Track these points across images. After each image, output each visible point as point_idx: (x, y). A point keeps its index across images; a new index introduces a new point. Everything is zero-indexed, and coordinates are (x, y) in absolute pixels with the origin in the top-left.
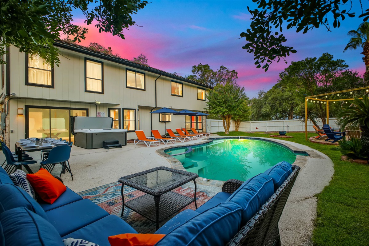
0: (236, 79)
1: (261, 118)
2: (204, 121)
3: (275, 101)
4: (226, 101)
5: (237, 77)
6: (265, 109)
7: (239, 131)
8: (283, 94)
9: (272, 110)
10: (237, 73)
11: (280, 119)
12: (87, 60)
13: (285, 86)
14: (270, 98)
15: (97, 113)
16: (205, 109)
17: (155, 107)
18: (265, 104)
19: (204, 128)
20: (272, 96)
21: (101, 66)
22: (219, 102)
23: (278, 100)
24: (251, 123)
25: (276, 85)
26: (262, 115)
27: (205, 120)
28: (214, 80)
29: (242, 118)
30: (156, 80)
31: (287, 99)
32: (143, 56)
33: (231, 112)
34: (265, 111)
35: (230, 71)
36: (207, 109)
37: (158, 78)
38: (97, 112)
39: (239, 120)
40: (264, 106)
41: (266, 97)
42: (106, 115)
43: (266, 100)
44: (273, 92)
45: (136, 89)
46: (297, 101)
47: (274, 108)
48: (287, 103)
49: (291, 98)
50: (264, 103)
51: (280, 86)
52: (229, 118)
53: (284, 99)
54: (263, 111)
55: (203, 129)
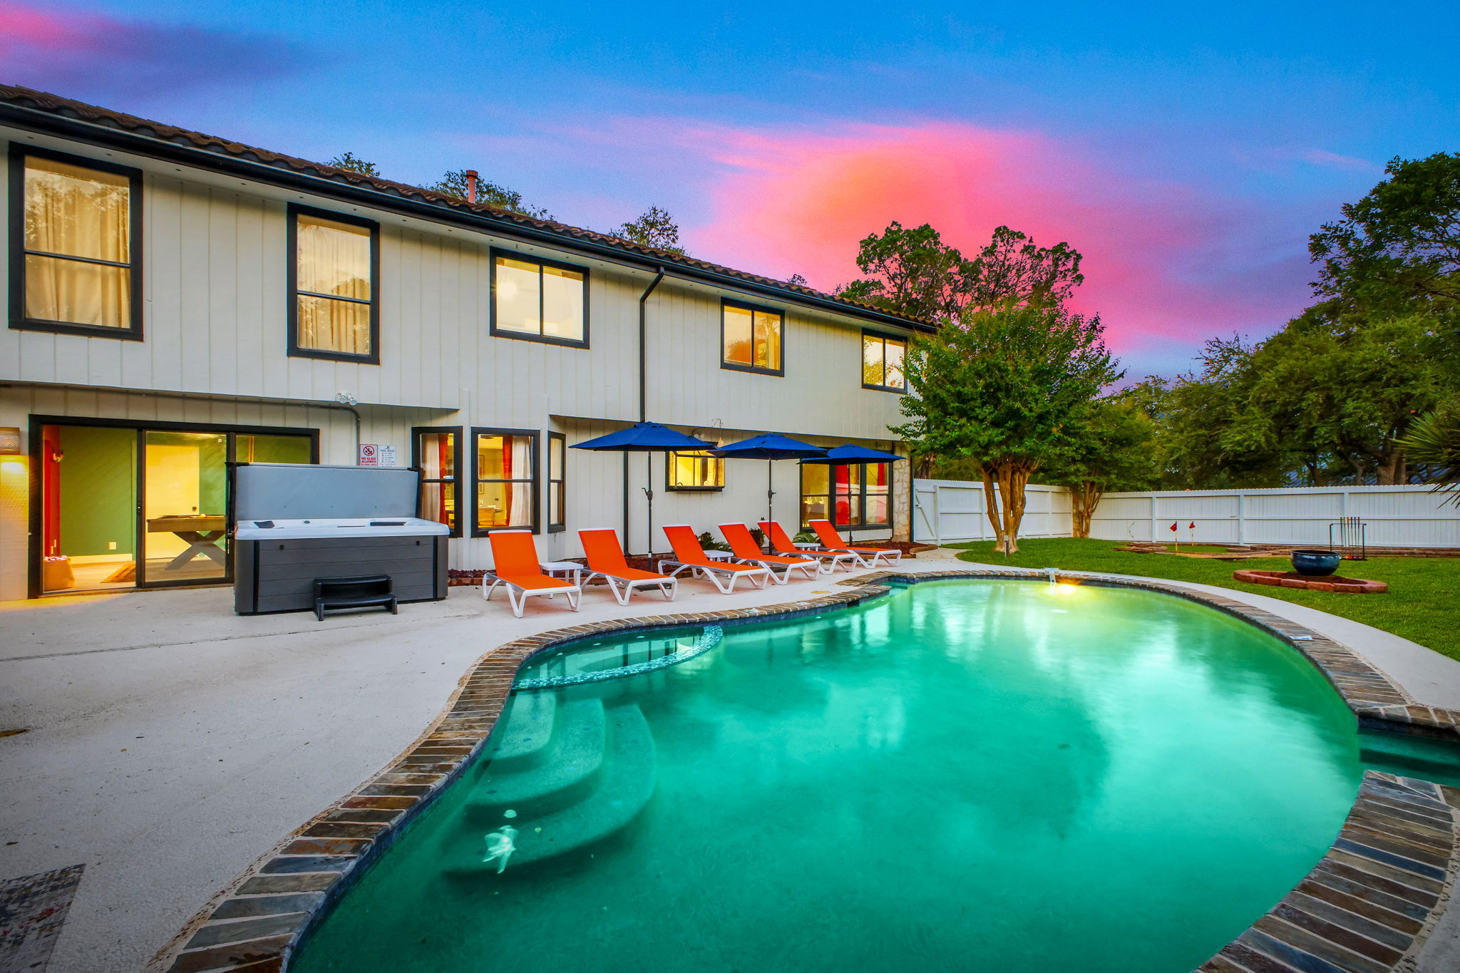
0: (1074, 288)
1: (1223, 476)
2: (900, 488)
3: (1298, 390)
4: (999, 389)
5: (1080, 278)
6: (1239, 433)
7: (1092, 535)
8: (1346, 354)
9: (1281, 436)
10: (1079, 257)
11: (1336, 484)
12: (300, 217)
13: (1357, 315)
14: (1268, 377)
15: (362, 448)
16: (896, 431)
17: (637, 420)
18: (1242, 408)
19: (901, 519)
20: (1282, 367)
21: (366, 240)
22: (960, 397)
23: (1316, 383)
24: (1156, 502)
25: (1310, 312)
26: (1226, 462)
27: (907, 485)
28: (968, 297)
29: (1108, 474)
30: (643, 300)
31: (1372, 378)
32: (661, 215)
33: (1021, 444)
34: (1239, 444)
35: (1043, 249)
36: (903, 433)
37: (652, 287)
38: (359, 446)
39: (1093, 484)
40: (1238, 418)
41: (1251, 376)
42: (402, 458)
43: (1246, 389)
44: (1290, 344)
45: (541, 339)
46: (1431, 388)
47: (1293, 427)
48: (1366, 399)
49: (1391, 372)
50: (1238, 403)
51: (1329, 317)
52: (1016, 477)
53: (1354, 381)
54: (1230, 439)
55: (896, 526)
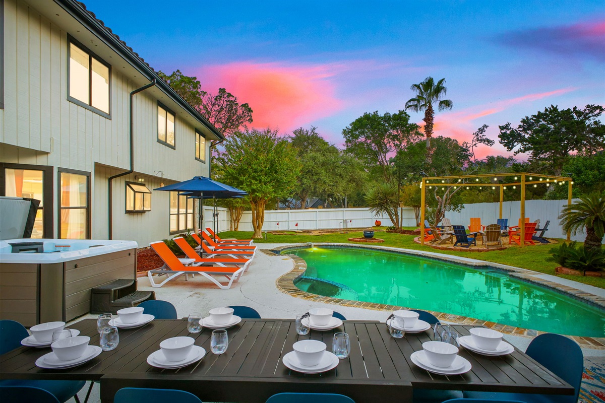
2: (197, 210)
7: (239, 229)
17: (129, 169)
19: (197, 225)
30: (132, 95)
37: (144, 88)
45: (91, 108)
55: (196, 229)
